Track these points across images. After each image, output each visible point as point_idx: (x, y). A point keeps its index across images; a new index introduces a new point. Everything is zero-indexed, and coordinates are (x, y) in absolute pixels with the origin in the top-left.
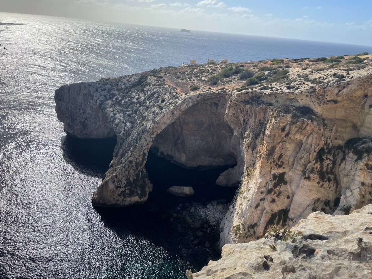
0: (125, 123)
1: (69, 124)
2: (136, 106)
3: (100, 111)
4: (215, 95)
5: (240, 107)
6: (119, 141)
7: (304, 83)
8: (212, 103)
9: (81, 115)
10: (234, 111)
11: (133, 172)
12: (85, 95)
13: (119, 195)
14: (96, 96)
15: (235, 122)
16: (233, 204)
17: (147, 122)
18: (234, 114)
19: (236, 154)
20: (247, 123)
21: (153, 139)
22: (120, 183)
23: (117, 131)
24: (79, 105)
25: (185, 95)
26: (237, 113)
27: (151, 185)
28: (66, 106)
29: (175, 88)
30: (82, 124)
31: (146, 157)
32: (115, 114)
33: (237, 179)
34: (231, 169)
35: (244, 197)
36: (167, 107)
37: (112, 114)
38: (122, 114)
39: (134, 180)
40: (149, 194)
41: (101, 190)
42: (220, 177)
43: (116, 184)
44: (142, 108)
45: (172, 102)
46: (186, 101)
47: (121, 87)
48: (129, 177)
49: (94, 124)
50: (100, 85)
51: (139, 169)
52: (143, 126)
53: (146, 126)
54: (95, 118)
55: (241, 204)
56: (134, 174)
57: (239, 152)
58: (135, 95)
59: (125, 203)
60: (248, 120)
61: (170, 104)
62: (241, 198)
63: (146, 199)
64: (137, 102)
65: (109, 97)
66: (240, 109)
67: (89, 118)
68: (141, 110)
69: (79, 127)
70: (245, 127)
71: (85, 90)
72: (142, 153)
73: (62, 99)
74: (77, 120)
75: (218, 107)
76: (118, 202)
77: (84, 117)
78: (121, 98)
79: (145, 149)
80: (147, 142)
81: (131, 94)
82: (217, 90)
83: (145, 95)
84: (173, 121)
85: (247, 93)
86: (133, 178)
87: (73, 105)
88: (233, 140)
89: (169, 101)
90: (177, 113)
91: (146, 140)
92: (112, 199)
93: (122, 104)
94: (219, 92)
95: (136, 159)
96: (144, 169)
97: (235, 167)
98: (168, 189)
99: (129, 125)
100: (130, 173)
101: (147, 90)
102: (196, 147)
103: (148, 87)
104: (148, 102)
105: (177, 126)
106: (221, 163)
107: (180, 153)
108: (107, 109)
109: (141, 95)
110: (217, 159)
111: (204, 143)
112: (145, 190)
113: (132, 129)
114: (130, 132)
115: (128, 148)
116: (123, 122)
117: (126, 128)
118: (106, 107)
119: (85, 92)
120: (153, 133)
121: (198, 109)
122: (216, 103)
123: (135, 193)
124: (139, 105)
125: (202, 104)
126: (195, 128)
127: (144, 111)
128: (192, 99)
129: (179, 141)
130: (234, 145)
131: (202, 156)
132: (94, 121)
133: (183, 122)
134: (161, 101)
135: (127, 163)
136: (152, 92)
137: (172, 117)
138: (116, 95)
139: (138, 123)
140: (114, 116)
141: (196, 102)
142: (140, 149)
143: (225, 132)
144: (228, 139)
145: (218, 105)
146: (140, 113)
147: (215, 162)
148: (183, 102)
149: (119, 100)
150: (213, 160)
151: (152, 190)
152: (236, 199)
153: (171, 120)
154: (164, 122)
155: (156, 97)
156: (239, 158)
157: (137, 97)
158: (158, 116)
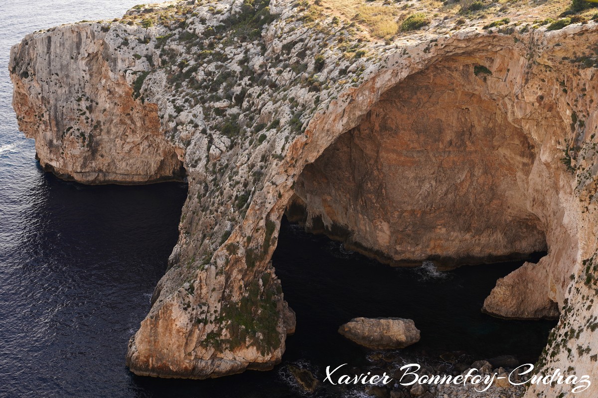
0: (210, 135)
1: (51, 141)
2: (240, 85)
3: (138, 101)
4: (480, 43)
5: (562, 77)
6: (195, 188)
8: (467, 66)
9: (83, 117)
10: (541, 89)
11: (240, 277)
12: (92, 57)
13: (204, 344)
14: (123, 61)
15: (543, 122)
16: (545, 368)
17: (274, 130)
18: (541, 98)
19: (543, 220)
20: (582, 124)
21: (296, 179)
22: (205, 308)
23: (187, 159)
24: (76, 87)
25: (388, 47)
26: (550, 94)
27: (291, 314)
28: (42, 90)
29: (352, 25)
30: (87, 143)
31: (276, 234)
32: (179, 110)
33: (551, 295)
34: (531, 265)
35: (579, 348)
37: (170, 110)
38: (198, 109)
39: (244, 301)
40: (286, 341)
41: (152, 328)
42: (496, 289)
43: (194, 312)
44: (256, 89)
45: (347, 67)
46: (390, 64)
47: (195, 29)
48: (227, 291)
49: (119, 142)
50: (135, 27)
51: (255, 269)
52: (265, 143)
53: (274, 141)
54: (122, 122)
55: (571, 369)
56: (242, 283)
57: (554, 214)
58: (234, 51)
59: (218, 367)
60: (588, 114)
62: (569, 351)
63: (280, 355)
64: (241, 72)
65: (160, 59)
66: (562, 84)
67: (104, 124)
68: (255, 95)
69: (78, 150)
70: (578, 135)
71: (92, 44)
72: (262, 223)
73: (31, 71)
74: (71, 130)
75: (489, 78)
76: (202, 364)
77: (92, 121)
78: (196, 60)
79: (272, 210)
80: (278, 188)
81: (222, 49)
82: (485, 28)
83: (264, 49)
84: (353, 125)
85: (582, 33)
86: (241, 294)
87: (61, 87)
88: (533, 176)
89: (338, 65)
90: (365, 100)
91: (273, 183)
92: (183, 355)
93: (197, 81)
94: (491, 32)
95: (246, 238)
96: (270, 269)
97: (541, 260)
98: (341, 328)
99: (222, 142)
100: (232, 279)
101: (269, 35)
102: (422, 200)
103: (272, 27)
104: (276, 72)
105: (363, 139)
106: (496, 247)
107: (372, 221)
108: (157, 96)
109: (252, 51)
110: (485, 234)
111: (444, 189)
112: (275, 329)
113: (230, 152)
114: (224, 161)
115: (222, 208)
116: (204, 132)
117: (214, 151)
118: (154, 90)
119: (93, 48)
120: (294, 162)
121: (427, 87)
122: (482, 64)
123: (247, 339)
124: (249, 80)
125: (439, 71)
126: (416, 145)
127: (265, 96)
128: (410, 57)
129: (369, 185)
130: (537, 191)
131: (440, 229)
132: (120, 133)
133: (379, 126)
134: (313, 66)
135: (222, 252)
136: (285, 42)
137: (350, 111)
138: (181, 55)
139: (249, 134)
140: (177, 116)
141: (420, 65)
142: (259, 209)
143: (508, 153)
144: (519, 174)
145: (490, 72)
146: (253, 103)
147: (478, 245)
148: (383, 67)
149: (189, 67)
150: (474, 239)
151: (294, 331)
152: (553, 354)
153: (348, 122)
154: (326, 128)
155: (297, 56)
156: (555, 232)
157: (241, 57)
158: (307, 112)
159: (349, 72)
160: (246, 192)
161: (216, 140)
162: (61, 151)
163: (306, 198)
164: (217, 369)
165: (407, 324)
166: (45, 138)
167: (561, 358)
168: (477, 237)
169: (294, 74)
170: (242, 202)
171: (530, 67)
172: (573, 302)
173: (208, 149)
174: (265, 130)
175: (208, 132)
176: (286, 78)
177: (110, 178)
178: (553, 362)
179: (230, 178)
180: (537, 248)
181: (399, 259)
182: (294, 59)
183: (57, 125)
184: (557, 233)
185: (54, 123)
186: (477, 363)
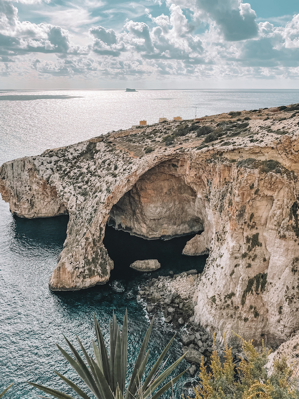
1: (15, 203)
2: (87, 177)
3: (48, 185)
4: (173, 156)
5: (202, 167)
6: (72, 217)
7: (267, 135)
8: (170, 165)
9: (27, 193)
10: (195, 171)
11: (91, 249)
12: (30, 170)
13: (78, 276)
14: (42, 170)
15: (198, 183)
16: (206, 273)
17: (101, 193)
18: (196, 175)
19: (201, 219)
20: (211, 183)
21: (110, 211)
22: (78, 263)
23: (68, 206)
24: (24, 182)
25: (141, 159)
26: (199, 173)
27: (111, 262)
28: (11, 184)
29: (128, 152)
30: (29, 202)
31: (103, 232)
32: (64, 188)
33: (206, 246)
34: (199, 236)
35: (217, 265)
36: (122, 173)
37: (61, 188)
38: (72, 187)
39: (93, 259)
40: (110, 273)
41: (58, 272)
42: (186, 246)
43: (74, 265)
44: (93, 178)
45: (126, 168)
46: (141, 166)
47: (69, 157)
48: (86, 255)
49: (42, 201)
50: (45, 158)
51: (96, 246)
52: (97, 198)
53: (101, 197)
54: (43, 194)
55: (214, 273)
56: (92, 252)
57: (205, 216)
58: (84, 164)
59: (85, 285)
60: (213, 179)
61: (124, 170)
62: (213, 266)
63: (108, 278)
64: (87, 172)
65: (56, 169)
66: (203, 169)
67: (36, 195)
68: (93, 180)
69: (26, 205)
70: (210, 187)
72: (98, 228)
73: (6, 177)
74: (23, 198)
75: (177, 169)
76: (78, 284)
77: (31, 194)
78: (70, 169)
79: (101, 223)
81: (79, 164)
82: (175, 151)
83: (95, 163)
84: (130, 189)
85: (207, 151)
86: (92, 256)
87: (18, 182)
88: (197, 203)
89: (122, 167)
90: (133, 180)
91: (102, 213)
92: (71, 282)
93: (71, 176)
94: (177, 152)
95: (92, 234)
96: (102, 245)
97: (202, 233)
98: (131, 265)
99: (81, 198)
100: (88, 250)
101: (97, 157)
102: (157, 215)
103: (98, 155)
104: (100, 171)
105: (134, 194)
106: (186, 230)
107: (139, 224)
108: (56, 183)
109: (91, 164)
110: (181, 225)
111: (165, 210)
112: (105, 268)
113: (85, 202)
114: (82, 206)
115: (83, 224)
116: (74, 195)
117: (79, 202)
118: (54, 181)
119: (30, 166)
120: (108, 204)
121: (156, 173)
122: (174, 164)
124: (90, 175)
125: (160, 167)
126: (154, 195)
127: (96, 180)
128: (148, 163)
129: (138, 211)
130: (198, 208)
131: (165, 225)
132: (42, 198)
133: (140, 189)
134: (113, 168)
135: (84, 240)
136: (103, 160)
137: (128, 184)
138: (64, 167)
139: (91, 195)
140: (64, 190)
141: (152, 166)
142: (96, 223)
143: (187, 195)
144: (191, 203)
145: (178, 167)
146: (92, 183)
147: (179, 230)
148: (139, 167)
149: (67, 171)
150: (177, 228)
151: (113, 268)
152: (208, 268)
153: (127, 188)
154: (120, 190)
156: (206, 223)
157: (87, 166)
158: (112, 185)
159: (127, 170)
160: (91, 217)
161: (79, 198)
162: (20, 206)
163: (115, 217)
165: (155, 262)
166: (13, 202)
167: (211, 269)
168: (179, 227)
169: (107, 171)
170: (90, 220)
171: (191, 164)
172: (214, 248)
173: (76, 202)
174: (97, 193)
175: (76, 195)
176: (104, 173)
177: (39, 216)
178: (208, 271)
179: (85, 212)
180: (201, 229)
181: (151, 237)
182: (107, 166)
183: (17, 196)
185: (16, 196)
186: (182, 274)
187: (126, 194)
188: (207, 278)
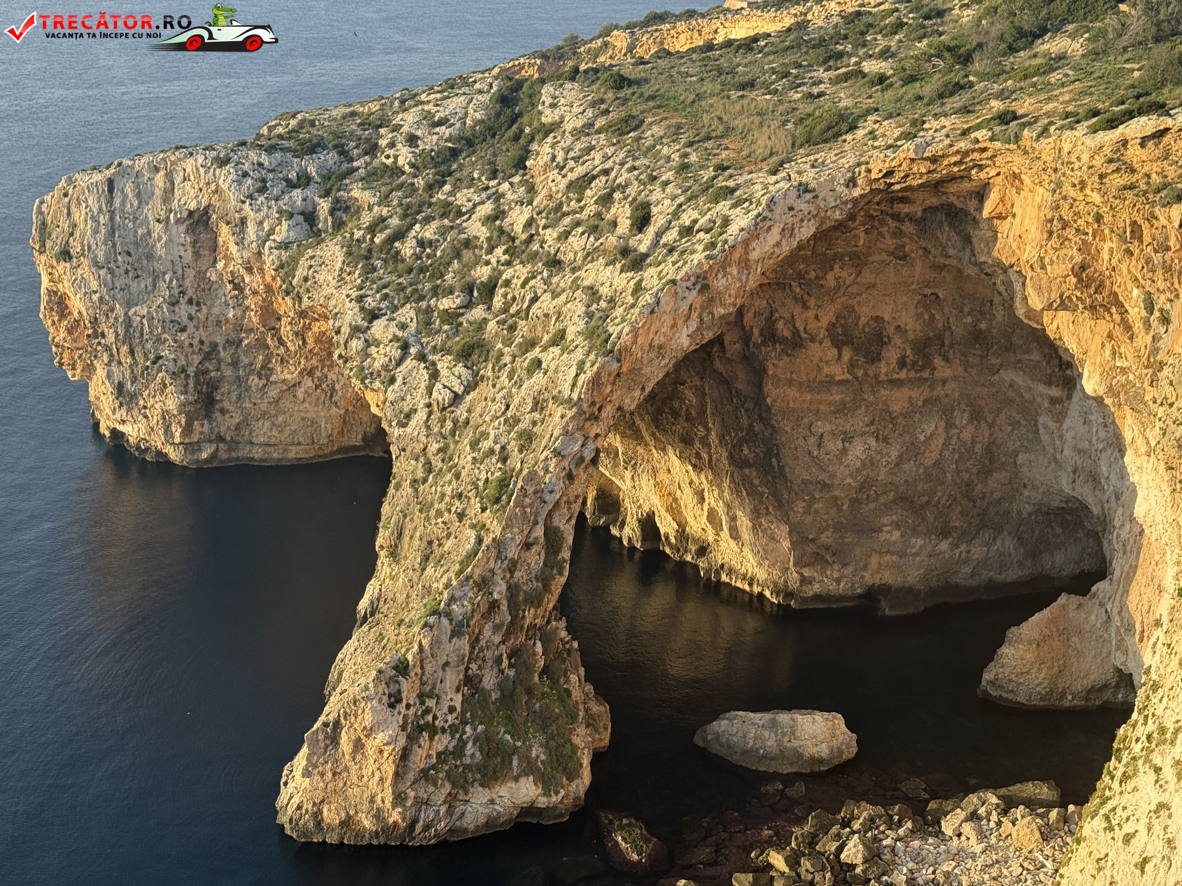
0: (434, 364)
1: (121, 385)
2: (487, 263)
3: (290, 301)
4: (955, 164)
5: (1120, 224)
6: (405, 466)
8: (933, 209)
9: (183, 337)
10: (1079, 249)
11: (497, 639)
13: (430, 775)
14: (258, 223)
16: (1110, 805)
17: (556, 350)
18: (1082, 267)
19: (1096, 510)
20: (1165, 320)
22: (431, 703)
23: (389, 409)
24: (168, 277)
25: (774, 178)
26: (1097, 259)
27: (599, 709)
28: (101, 285)
30: (191, 385)
31: (566, 554)
32: (371, 315)
33: (1118, 659)
34: (1075, 600)
35: (1178, 764)
36: (671, 250)
37: (351, 314)
38: (407, 313)
39: (506, 686)
40: (593, 764)
41: (327, 746)
42: (1005, 650)
44: (519, 271)
45: (695, 221)
46: (778, 210)
47: (396, 157)
48: (474, 666)
49: (255, 382)
50: (278, 156)
51: (527, 622)
52: (538, 376)
53: (556, 371)
55: (1162, 806)
56: (502, 651)
57: (1118, 498)
58: (473, 198)
59: (462, 817)
60: (1177, 296)
61: (687, 231)
63: (582, 792)
64: (489, 239)
65: (330, 219)
67: (224, 348)
68: (517, 282)
69: (175, 399)
70: (1158, 338)
71: (197, 192)
72: (539, 532)
73: (76, 248)
74: (160, 362)
75: (975, 232)
76: (427, 815)
77: (202, 342)
78: (401, 218)
79: (557, 504)
80: (566, 463)
81: (452, 193)
82: (965, 133)
83: (531, 190)
84: (709, 335)
85: (1158, 135)
86: (501, 672)
87: (137, 277)
88: (1072, 423)
89: (676, 215)
90: (731, 286)
91: (558, 454)
92: (389, 798)
93: (404, 258)
94: (977, 141)
95: (506, 562)
96: (556, 620)
97: (1094, 589)
98: (699, 733)
99: (456, 374)
100: (483, 643)
101: (541, 162)
102: (851, 475)
103: (546, 149)
104: (555, 235)
105: (730, 361)
106: (1003, 566)
108: (327, 291)
109: (510, 196)
110: (977, 542)
111: (894, 454)
112: (570, 741)
113: (472, 395)
115: (458, 505)
116: (420, 357)
117: (441, 395)
118: (321, 277)
119: (197, 200)
120: (596, 409)
121: (854, 256)
122: (959, 205)
123: (515, 762)
124: (506, 252)
125: (876, 224)
126: (835, 370)
127: (537, 283)
128: (816, 197)
129: (746, 452)
130: (1080, 452)
131: (889, 532)
132: (258, 364)
133: (761, 334)
134: (628, 222)
135: (462, 590)
136: (572, 176)
137: (703, 308)
138: (370, 208)
139: (507, 359)
140: (368, 328)
141: (838, 213)
142: (531, 505)
143: (1020, 379)
144: (1044, 419)
145: (976, 222)
146: (514, 299)
147: (966, 561)
148: (765, 218)
149: (388, 231)
150: (957, 551)
151: (607, 741)
152: (1125, 778)
153: (698, 329)
154: (656, 343)
155: (596, 202)
156: (1122, 533)
157: (487, 208)
158: (619, 312)
159: (698, 232)
160: (505, 473)
161: (444, 372)
162: (141, 403)
163: (622, 478)
164: (458, 823)
165: (830, 724)
167: (1141, 786)
168: (963, 547)
169: (592, 239)
170: (497, 492)
171: (1058, 207)
172: (1162, 671)
173: (430, 390)
174: (537, 350)
175: (429, 356)
176: (577, 248)
177: (240, 454)
178: (1126, 796)
179: (474, 445)
180: (1086, 566)
181: (811, 593)
182: (591, 209)
183: (132, 352)
184: (1124, 535)
185: (124, 348)
186: (973, 798)
187: (687, 361)
188: (1119, 834)
